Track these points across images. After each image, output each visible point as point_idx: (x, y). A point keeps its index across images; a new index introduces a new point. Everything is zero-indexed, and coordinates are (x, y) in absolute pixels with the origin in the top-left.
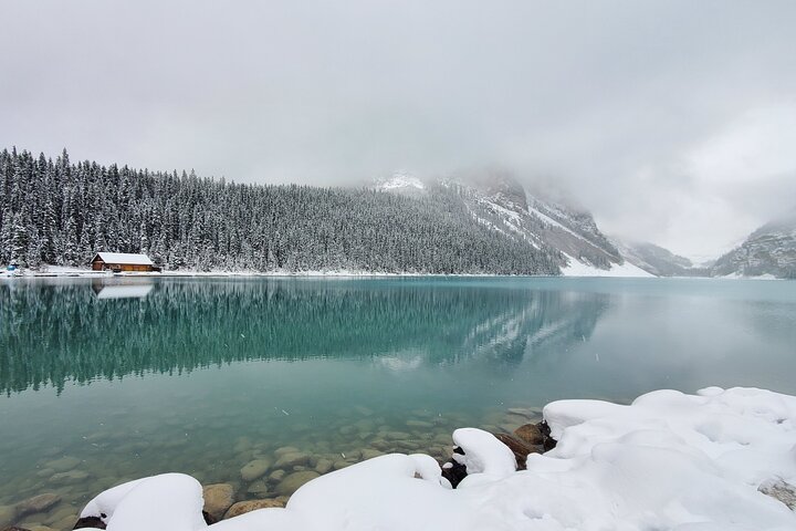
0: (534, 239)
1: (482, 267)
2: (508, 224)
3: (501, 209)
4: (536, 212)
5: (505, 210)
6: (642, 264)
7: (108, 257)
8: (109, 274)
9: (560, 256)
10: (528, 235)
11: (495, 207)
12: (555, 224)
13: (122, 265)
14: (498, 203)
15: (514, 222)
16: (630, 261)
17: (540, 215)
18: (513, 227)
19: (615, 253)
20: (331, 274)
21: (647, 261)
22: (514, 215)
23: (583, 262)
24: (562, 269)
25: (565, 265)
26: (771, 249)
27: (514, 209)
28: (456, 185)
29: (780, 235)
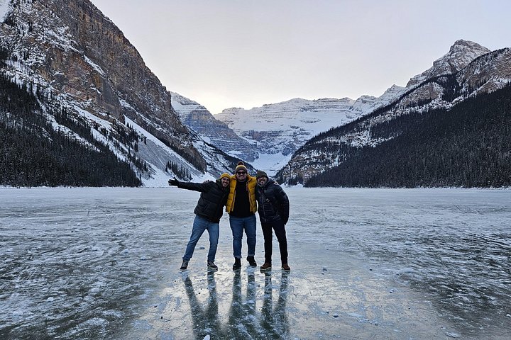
0: (123, 150)
2: (96, 133)
3: (91, 117)
4: (132, 123)
5: (96, 119)
10: (117, 145)
14: (89, 109)
15: (104, 132)
17: (136, 127)
18: (100, 137)
22: (106, 125)
23: (168, 174)
25: (148, 177)
26: (302, 166)
27: (107, 119)
28: (32, 82)
29: (306, 156)
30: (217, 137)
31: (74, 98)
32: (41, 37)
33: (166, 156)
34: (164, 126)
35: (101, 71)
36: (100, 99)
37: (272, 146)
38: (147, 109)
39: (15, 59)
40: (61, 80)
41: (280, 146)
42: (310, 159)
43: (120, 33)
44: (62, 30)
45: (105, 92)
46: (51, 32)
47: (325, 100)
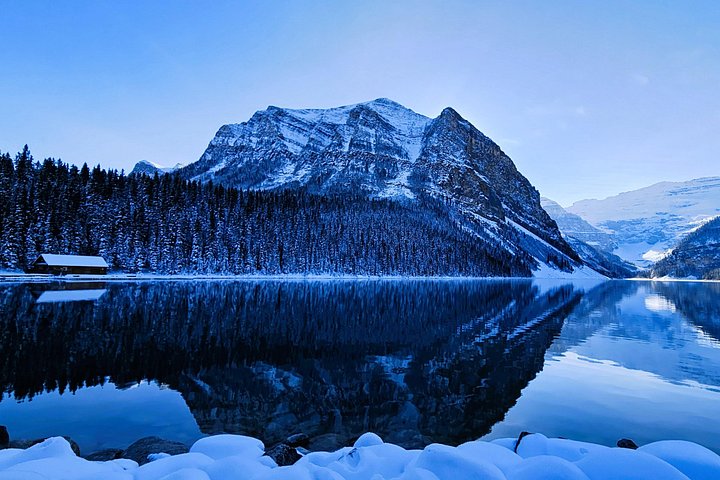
0: (510, 245)
1: (461, 271)
2: (488, 232)
3: (482, 219)
4: (511, 222)
5: (486, 220)
6: (599, 267)
7: (51, 259)
8: (49, 278)
9: (531, 260)
10: (505, 241)
11: (477, 216)
12: (527, 232)
13: (69, 267)
14: (479, 213)
15: (493, 230)
16: (589, 265)
17: (515, 224)
18: (491, 234)
19: (576, 258)
20: (312, 278)
21: (603, 264)
22: (493, 224)
23: (550, 266)
24: (533, 271)
25: (536, 269)
26: (692, 256)
27: (493, 219)
28: (443, 196)
29: (698, 245)
30: (570, 229)
31: (468, 205)
32: (445, 162)
33: (545, 249)
34: (535, 222)
35: (487, 181)
36: (487, 204)
37: (633, 235)
38: (521, 208)
39: (429, 180)
40: (459, 191)
41: (644, 234)
42: (705, 247)
43: (498, 148)
44: (458, 154)
45: (490, 197)
46: (451, 157)
47: (703, 180)
